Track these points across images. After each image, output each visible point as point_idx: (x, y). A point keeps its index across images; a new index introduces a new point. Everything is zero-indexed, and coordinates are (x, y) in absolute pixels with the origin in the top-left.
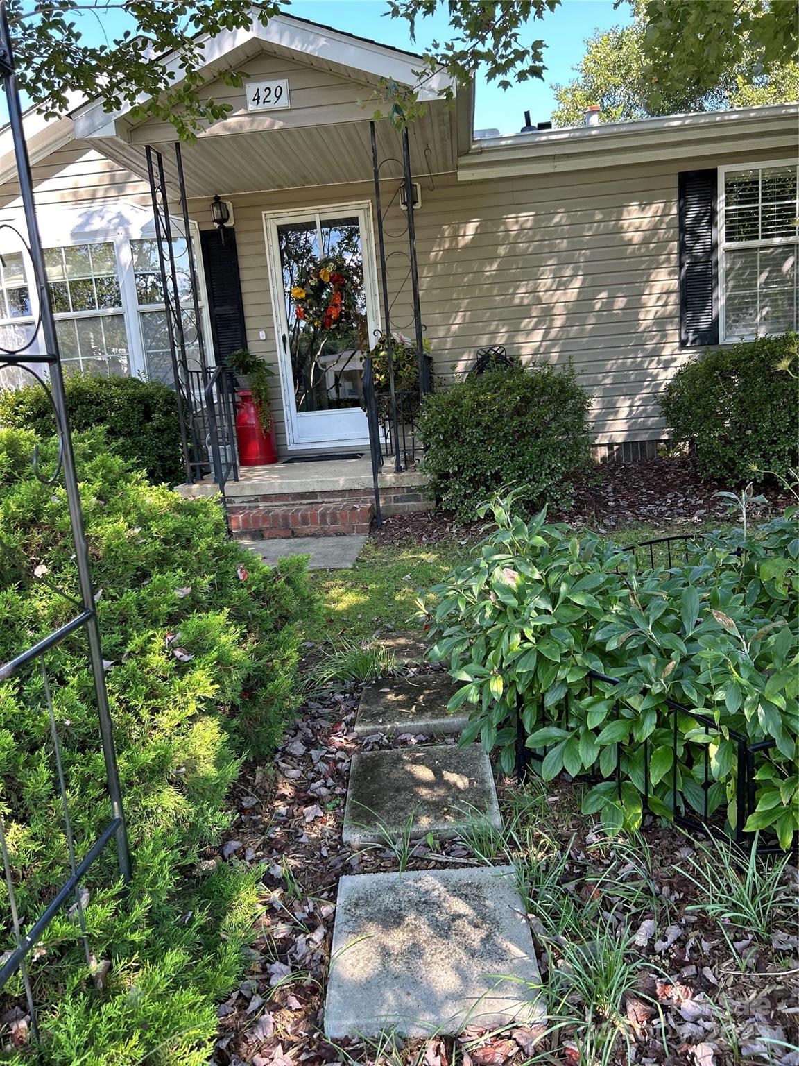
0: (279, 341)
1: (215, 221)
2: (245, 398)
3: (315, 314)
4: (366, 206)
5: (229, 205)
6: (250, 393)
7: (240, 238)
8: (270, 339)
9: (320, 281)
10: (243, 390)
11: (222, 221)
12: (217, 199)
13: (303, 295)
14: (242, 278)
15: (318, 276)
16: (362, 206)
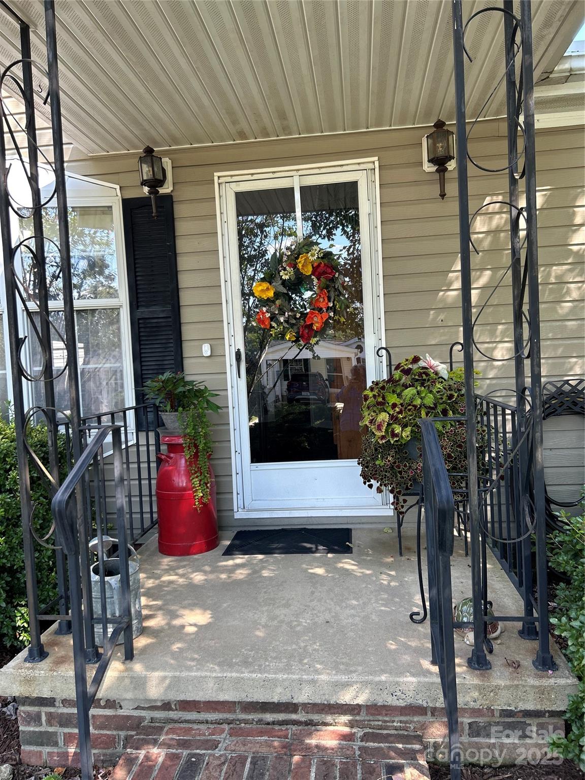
0: (230, 359)
1: (144, 183)
2: (173, 448)
3: (286, 321)
4: (371, 166)
5: (167, 163)
6: (181, 441)
7: (180, 210)
8: (217, 355)
9: (297, 272)
10: (171, 434)
11: (155, 183)
12: (149, 151)
13: (271, 294)
14: (180, 268)
15: (295, 266)
16: (362, 167)
